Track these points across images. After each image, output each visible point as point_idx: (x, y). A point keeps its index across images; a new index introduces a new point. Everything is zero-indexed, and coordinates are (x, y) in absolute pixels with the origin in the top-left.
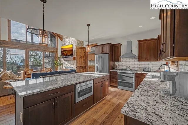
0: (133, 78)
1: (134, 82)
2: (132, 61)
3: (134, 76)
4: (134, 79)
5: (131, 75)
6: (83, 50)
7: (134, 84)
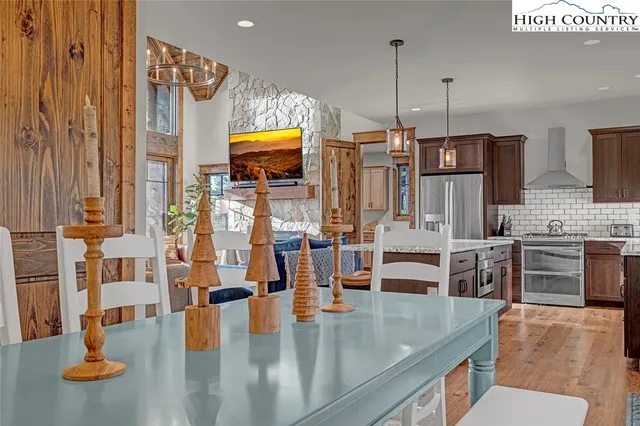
0: (578, 258)
1: (582, 272)
2: (567, 201)
3: (582, 254)
4: (582, 261)
5: (571, 251)
6: (348, 154)
7: (582, 279)
